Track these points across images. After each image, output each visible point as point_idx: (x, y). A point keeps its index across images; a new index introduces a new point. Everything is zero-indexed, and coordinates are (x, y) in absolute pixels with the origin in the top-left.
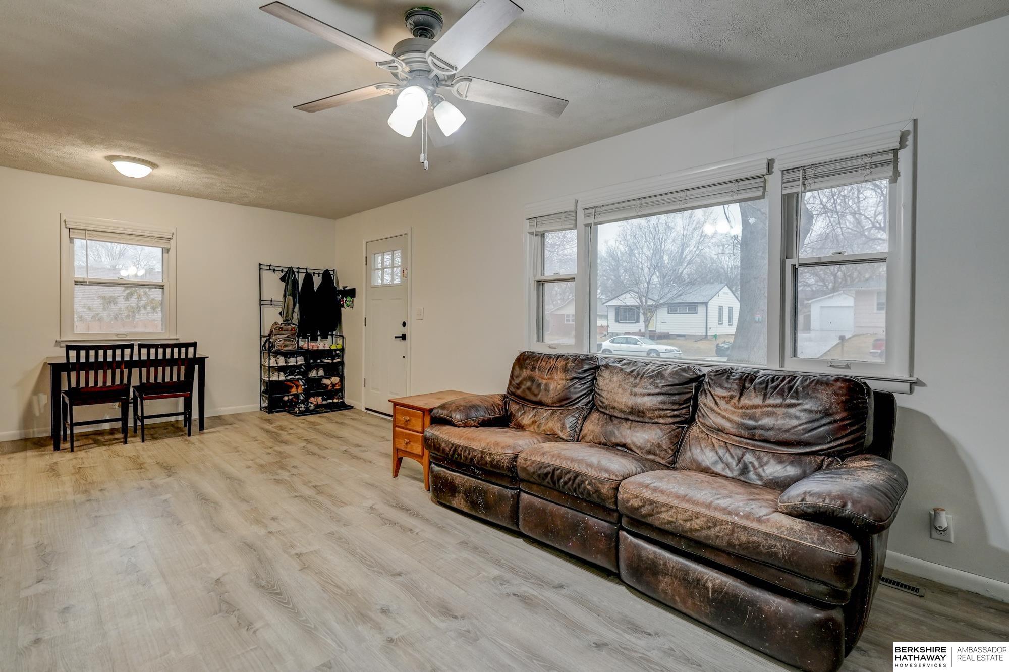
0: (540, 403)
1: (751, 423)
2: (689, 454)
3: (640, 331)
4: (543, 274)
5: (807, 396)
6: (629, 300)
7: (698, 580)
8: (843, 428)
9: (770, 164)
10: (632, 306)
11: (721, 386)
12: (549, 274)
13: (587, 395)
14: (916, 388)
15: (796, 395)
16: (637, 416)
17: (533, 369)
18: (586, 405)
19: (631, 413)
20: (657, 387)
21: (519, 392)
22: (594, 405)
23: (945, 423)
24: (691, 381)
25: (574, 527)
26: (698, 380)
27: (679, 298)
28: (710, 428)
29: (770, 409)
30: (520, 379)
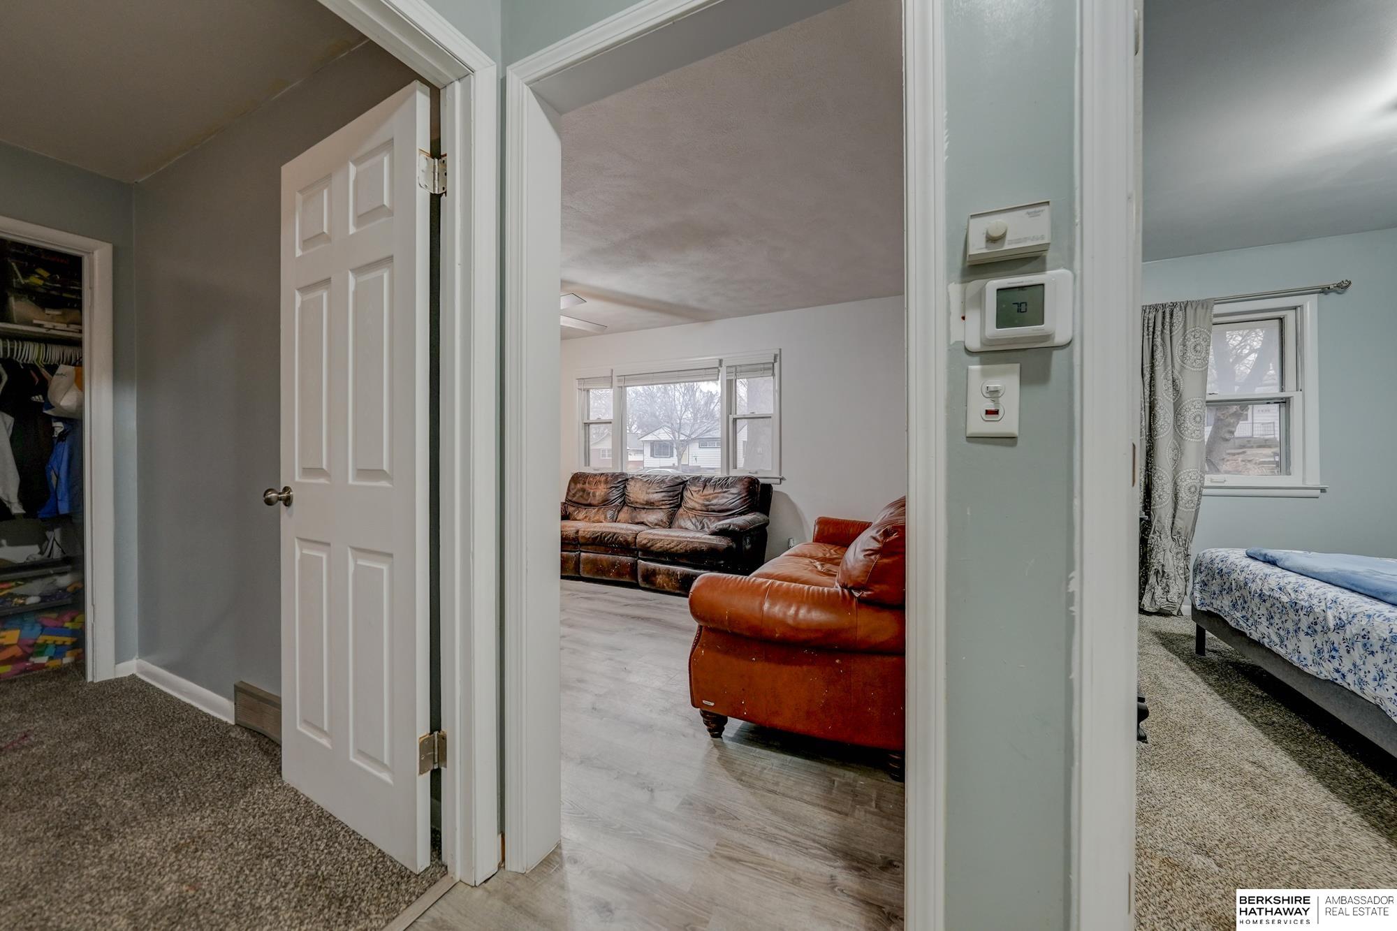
0: (590, 505)
1: (708, 503)
2: (677, 523)
3: (674, 464)
4: (588, 418)
5: (732, 487)
6: (663, 435)
7: (674, 572)
8: (746, 500)
9: (721, 361)
10: (665, 441)
11: (695, 486)
12: (593, 418)
13: (621, 497)
14: (783, 481)
15: (727, 487)
16: (650, 505)
17: (585, 483)
18: (620, 503)
19: (646, 504)
20: (661, 488)
21: (574, 499)
22: (625, 503)
23: (794, 498)
24: (680, 484)
25: (613, 564)
26: (684, 483)
27: (708, 434)
28: (689, 509)
29: (716, 495)
30: (575, 490)
